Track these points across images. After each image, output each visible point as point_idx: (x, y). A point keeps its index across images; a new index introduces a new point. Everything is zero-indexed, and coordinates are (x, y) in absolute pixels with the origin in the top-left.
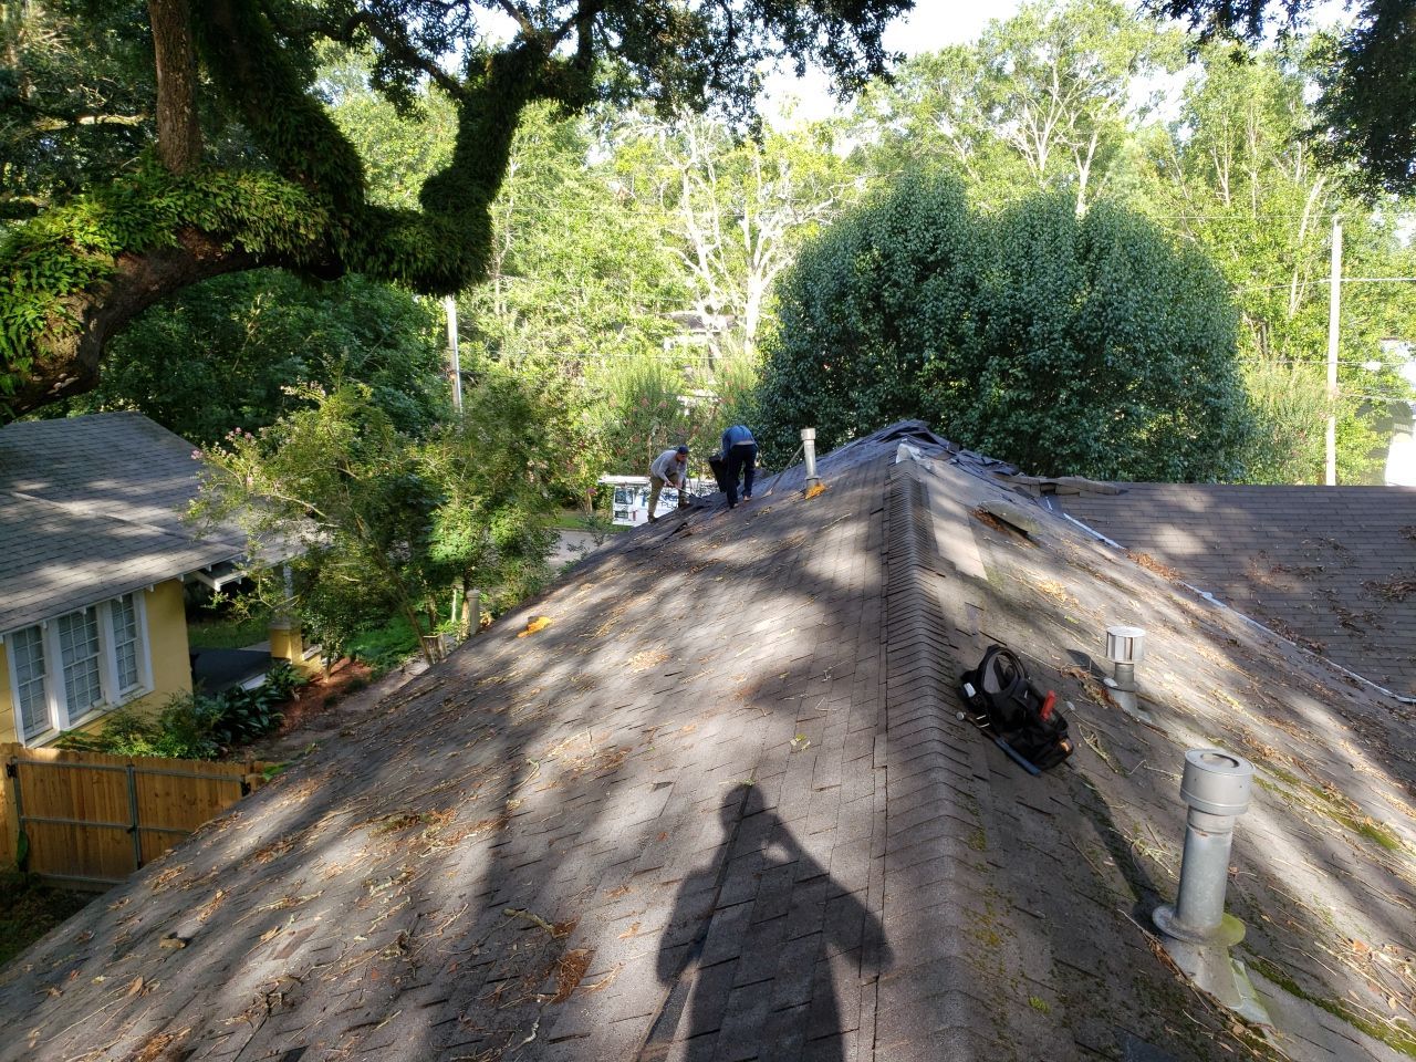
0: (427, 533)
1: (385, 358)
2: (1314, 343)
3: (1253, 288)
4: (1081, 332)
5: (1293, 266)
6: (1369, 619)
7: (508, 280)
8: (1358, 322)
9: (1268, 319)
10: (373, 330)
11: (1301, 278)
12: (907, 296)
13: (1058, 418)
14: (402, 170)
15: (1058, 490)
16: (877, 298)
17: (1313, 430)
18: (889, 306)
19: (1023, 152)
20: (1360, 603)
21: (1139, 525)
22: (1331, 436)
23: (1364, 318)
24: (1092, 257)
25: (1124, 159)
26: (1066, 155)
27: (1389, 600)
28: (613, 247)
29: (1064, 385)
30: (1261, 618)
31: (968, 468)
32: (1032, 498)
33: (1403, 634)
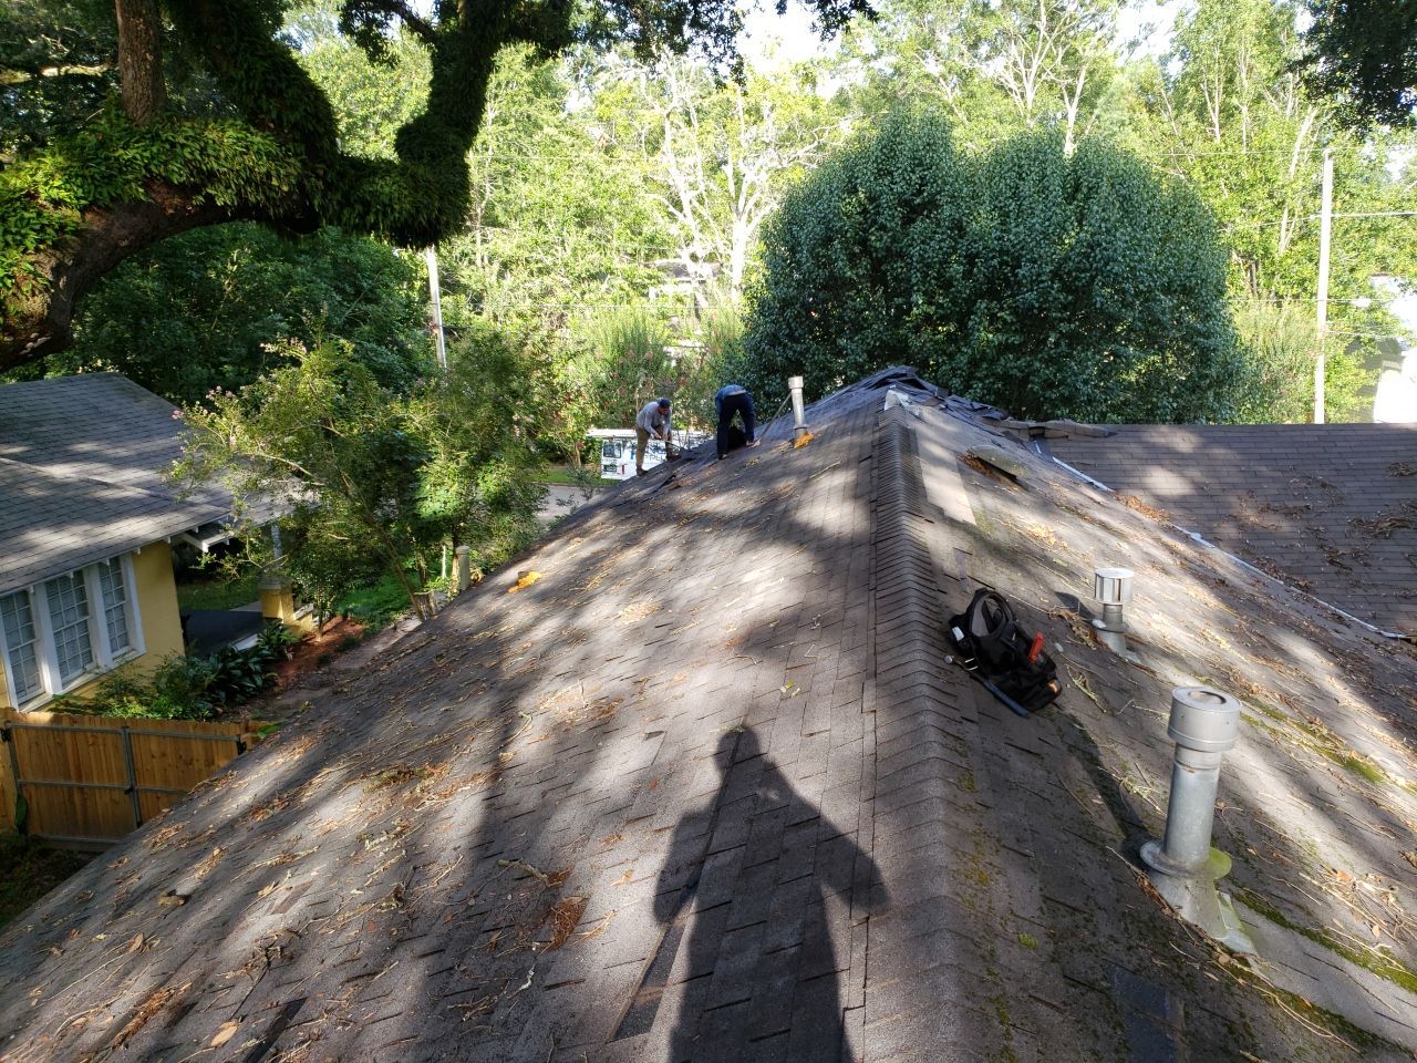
0: (414, 490)
1: (366, 313)
2: (1304, 280)
3: (1243, 225)
4: (1069, 273)
5: (1283, 202)
6: (1356, 556)
7: (489, 231)
8: (1348, 259)
9: (1257, 257)
10: (353, 285)
11: (1292, 214)
12: (894, 240)
13: (1047, 362)
14: (377, 119)
15: (1047, 434)
16: (864, 242)
17: (1303, 369)
18: (876, 250)
19: (1011, 90)
20: (1347, 541)
21: (1128, 467)
22: (1320, 375)
23: (1354, 254)
24: (1080, 196)
25: (1112, 95)
26: (1053, 92)
27: (1376, 536)
28: (595, 195)
29: (1053, 328)
30: (1247, 557)
31: (955, 414)
32: (1022, 442)
33: (1390, 570)
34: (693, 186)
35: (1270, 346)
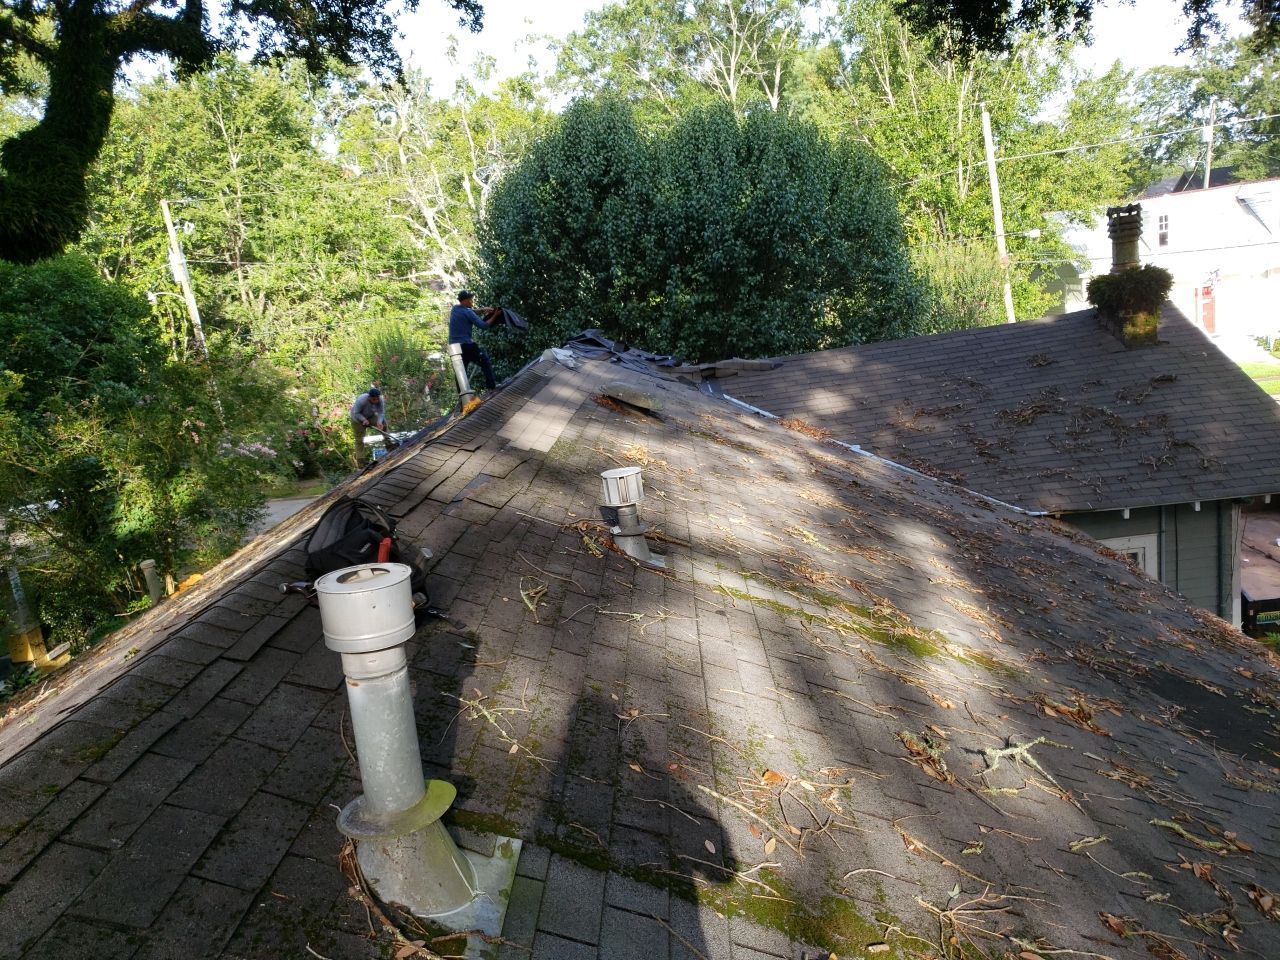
0: (109, 512)
1: (101, 353)
2: (984, 221)
3: (925, 178)
4: (750, 230)
5: (957, 155)
6: (1002, 444)
7: (248, 267)
8: (1020, 198)
9: (942, 205)
10: (85, 328)
11: (965, 163)
12: (590, 219)
13: (742, 314)
14: (121, 174)
15: (718, 373)
16: (562, 225)
17: (992, 297)
18: (574, 231)
19: (716, 87)
20: (994, 432)
21: (792, 394)
22: (1008, 300)
23: (1023, 193)
24: (753, 159)
25: (796, 77)
26: (752, 84)
27: (1019, 424)
28: (340, 221)
29: (743, 283)
30: (905, 460)
31: (630, 365)
32: (694, 384)
33: (1033, 453)
34: (432, 203)
35: (961, 280)
